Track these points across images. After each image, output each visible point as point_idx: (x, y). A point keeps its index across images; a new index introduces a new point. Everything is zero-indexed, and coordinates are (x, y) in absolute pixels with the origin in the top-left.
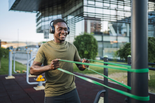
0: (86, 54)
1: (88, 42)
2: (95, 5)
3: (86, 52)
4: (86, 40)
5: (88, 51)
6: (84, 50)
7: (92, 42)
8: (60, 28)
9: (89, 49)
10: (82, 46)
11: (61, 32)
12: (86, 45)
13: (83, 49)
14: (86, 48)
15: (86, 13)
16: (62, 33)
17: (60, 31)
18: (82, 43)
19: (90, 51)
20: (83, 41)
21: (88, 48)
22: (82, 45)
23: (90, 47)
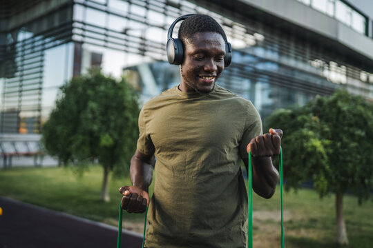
0: (106, 148)
1: (114, 105)
2: (106, 5)
3: (106, 140)
4: (106, 96)
5: (111, 136)
6: (100, 131)
7: (127, 104)
8: (201, 55)
9: (115, 129)
10: (90, 116)
11: (203, 67)
12: (104, 114)
13: (95, 128)
14: (105, 123)
15: (80, 26)
16: (205, 69)
17: (201, 64)
18: (93, 105)
19: (120, 134)
20: (94, 100)
21: (112, 125)
22: (93, 112)
23: (120, 121)
